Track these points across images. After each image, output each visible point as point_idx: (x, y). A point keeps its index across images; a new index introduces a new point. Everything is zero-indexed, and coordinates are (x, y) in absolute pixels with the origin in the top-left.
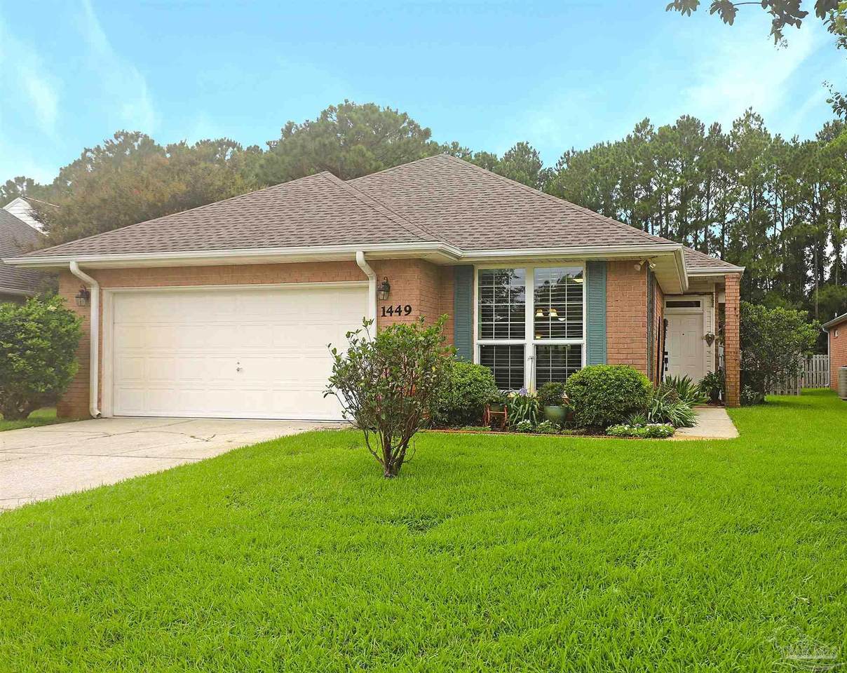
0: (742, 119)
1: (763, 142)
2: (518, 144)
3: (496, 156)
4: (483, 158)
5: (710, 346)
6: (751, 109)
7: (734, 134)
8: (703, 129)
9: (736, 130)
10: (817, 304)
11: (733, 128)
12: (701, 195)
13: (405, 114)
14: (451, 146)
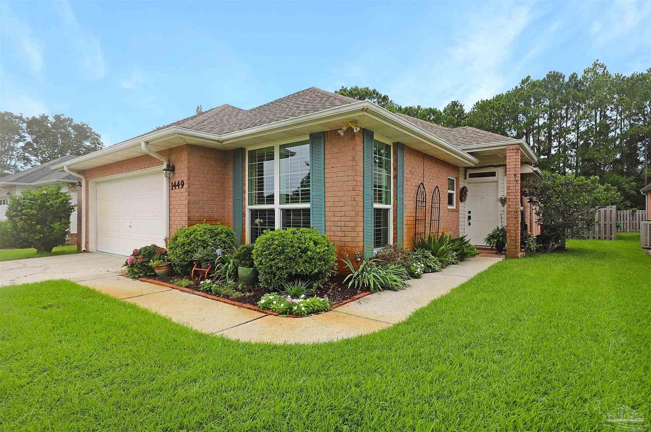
0: (590, 68)
1: (605, 79)
2: (452, 102)
3: (436, 109)
4: (429, 110)
5: (504, 206)
6: (597, 60)
7: (584, 77)
8: (564, 78)
9: (586, 75)
10: (646, 177)
11: (583, 73)
12: (563, 118)
13: (375, 90)
14: (417, 108)
